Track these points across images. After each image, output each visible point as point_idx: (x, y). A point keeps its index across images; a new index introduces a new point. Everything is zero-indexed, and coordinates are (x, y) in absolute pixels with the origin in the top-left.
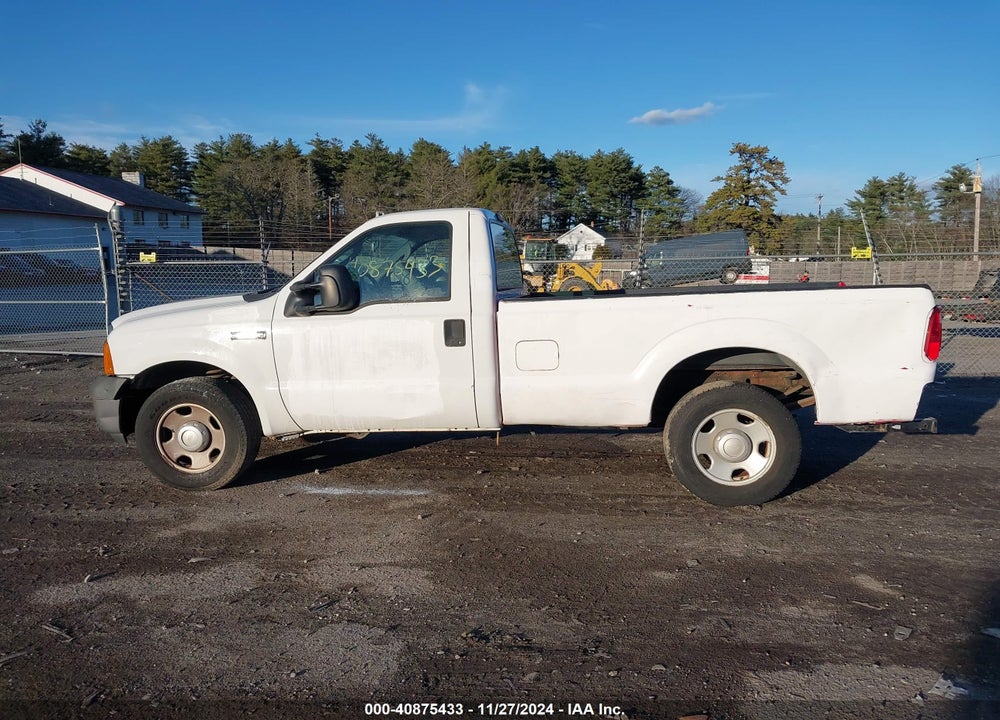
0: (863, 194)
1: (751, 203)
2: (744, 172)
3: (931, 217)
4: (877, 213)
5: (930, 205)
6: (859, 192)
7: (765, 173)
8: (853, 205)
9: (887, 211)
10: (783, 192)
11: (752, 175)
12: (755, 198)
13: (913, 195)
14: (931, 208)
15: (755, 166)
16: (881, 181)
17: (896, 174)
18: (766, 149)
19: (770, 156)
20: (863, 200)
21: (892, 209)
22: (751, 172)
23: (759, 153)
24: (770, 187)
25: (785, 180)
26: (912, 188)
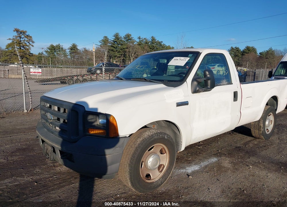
0: (49, 49)
1: (22, 48)
2: (19, 38)
3: (68, 57)
4: (53, 54)
5: (67, 53)
6: (48, 48)
7: (26, 39)
8: (46, 52)
9: (56, 54)
10: (32, 46)
11: (21, 39)
12: (23, 47)
13: (63, 50)
14: (68, 54)
15: (23, 36)
16: (53, 45)
17: (58, 44)
18: (26, 32)
19: (27, 34)
20: (49, 50)
21: (57, 54)
22: (21, 38)
23: (24, 33)
24: (28, 44)
25: (33, 42)
26: (62, 48)
